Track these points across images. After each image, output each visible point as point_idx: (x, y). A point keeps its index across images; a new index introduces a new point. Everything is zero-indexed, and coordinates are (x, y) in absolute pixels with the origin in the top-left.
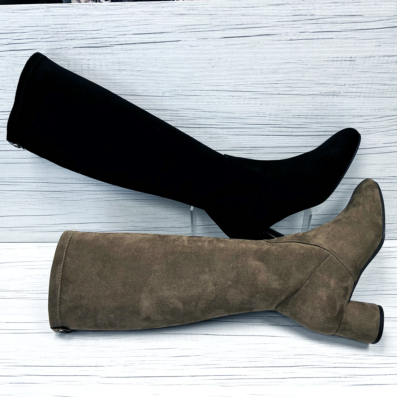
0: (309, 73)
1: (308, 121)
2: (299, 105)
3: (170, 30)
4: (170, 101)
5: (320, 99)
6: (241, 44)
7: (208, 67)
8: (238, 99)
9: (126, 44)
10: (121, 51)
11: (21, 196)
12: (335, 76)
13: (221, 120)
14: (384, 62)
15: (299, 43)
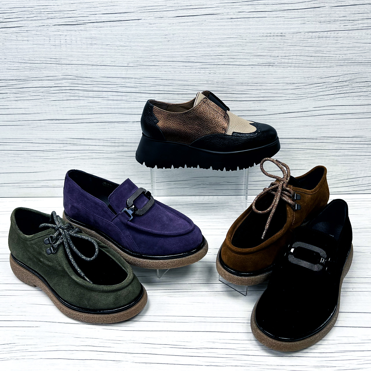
0: (248, 46)
1: (249, 88)
2: (241, 74)
3: (132, 10)
4: (134, 70)
5: (257, 69)
6: (191, 22)
7: (164, 41)
8: (190, 69)
9: (97, 22)
10: (92, 28)
11: (10, 155)
12: (269, 49)
13: (176, 87)
14: (308, 37)
15: (238, 21)
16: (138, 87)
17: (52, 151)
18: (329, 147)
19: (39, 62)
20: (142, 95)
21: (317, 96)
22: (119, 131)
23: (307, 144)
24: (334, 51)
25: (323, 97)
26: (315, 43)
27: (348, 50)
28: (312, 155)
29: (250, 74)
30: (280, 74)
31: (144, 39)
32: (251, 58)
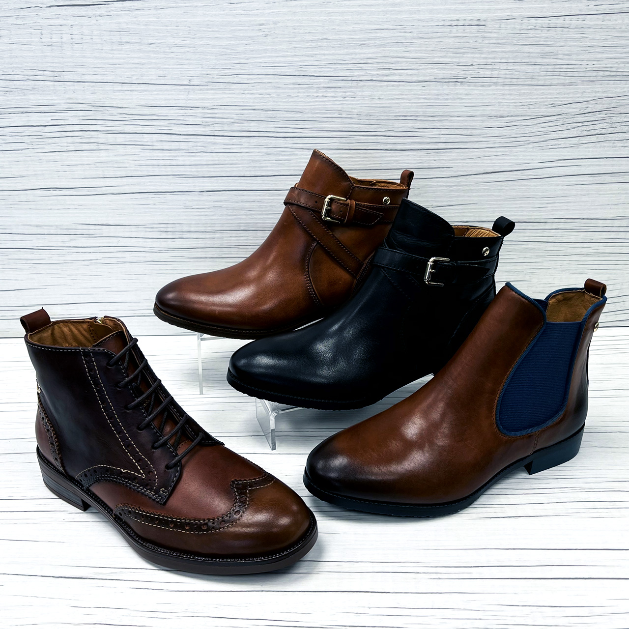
16: (209, 125)
17: (49, 248)
18: (570, 238)
19: (20, 78)
20: (216, 141)
21: (546, 141)
22: (174, 208)
23: (528, 233)
24: (578, 54)
25: (557, 142)
26: (542, 39)
27: (602, 52)
28: (538, 253)
29: (419, 99)
30: (477, 99)
31: (219, 31)
32: (421, 67)
